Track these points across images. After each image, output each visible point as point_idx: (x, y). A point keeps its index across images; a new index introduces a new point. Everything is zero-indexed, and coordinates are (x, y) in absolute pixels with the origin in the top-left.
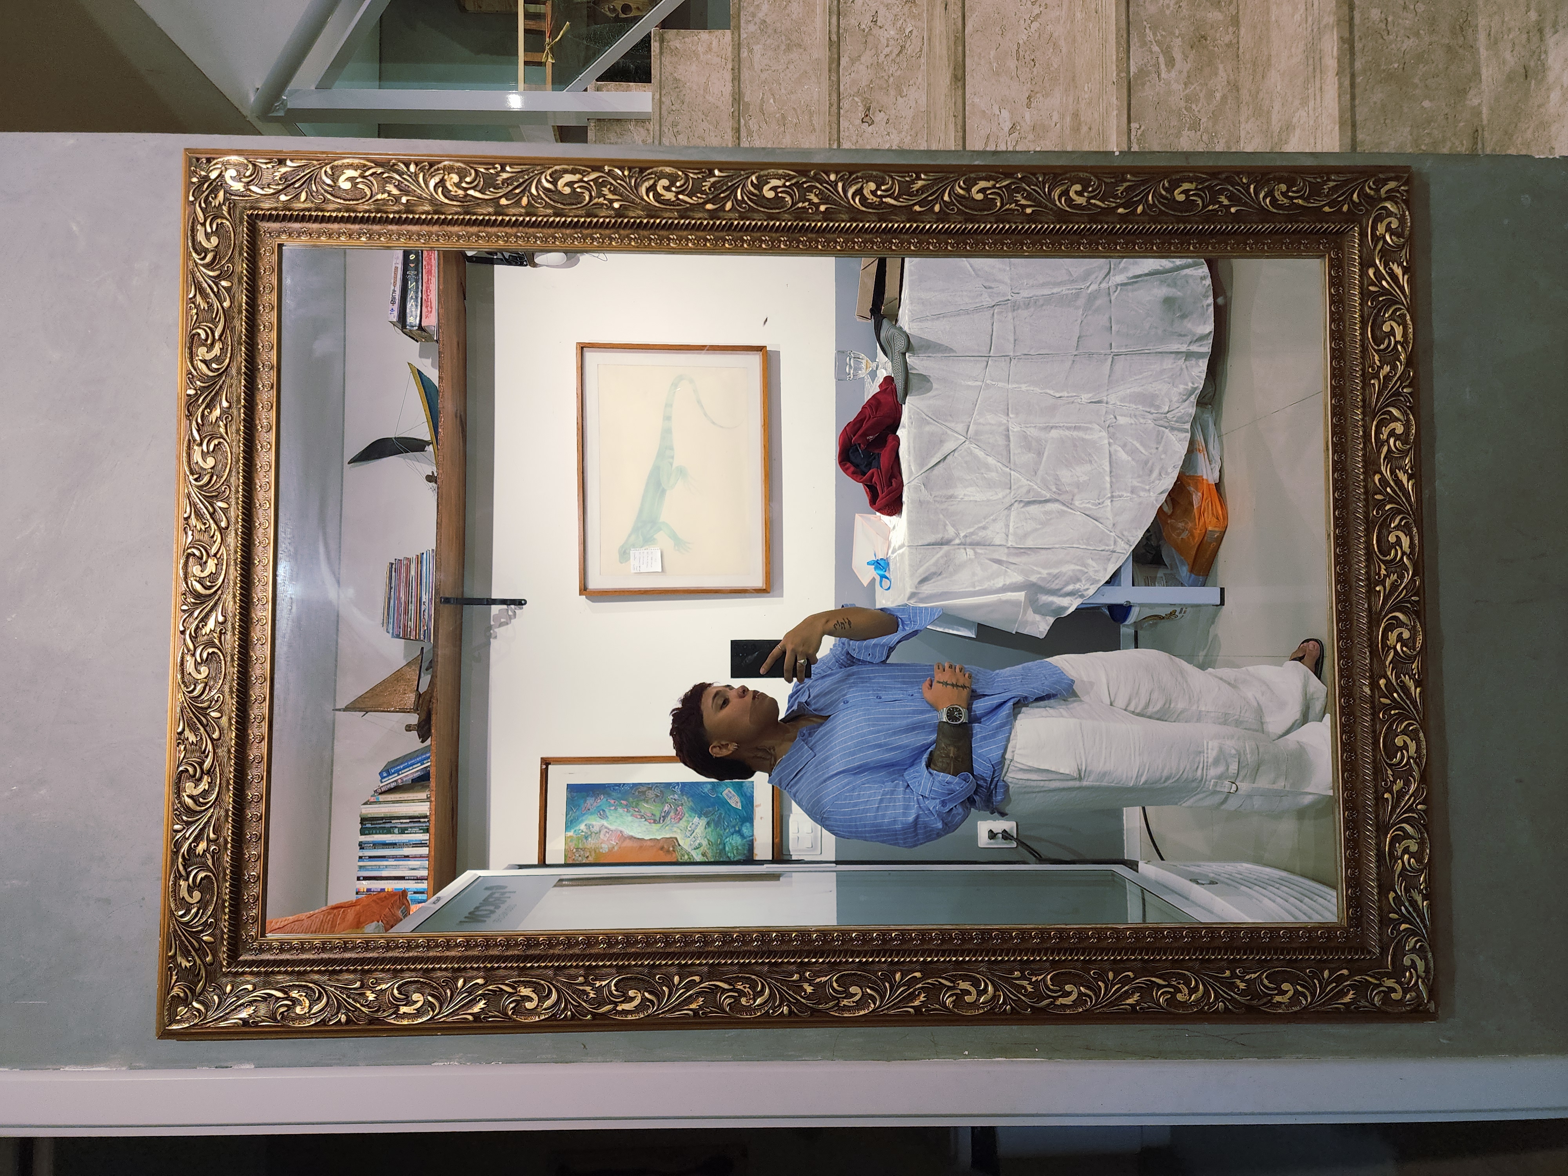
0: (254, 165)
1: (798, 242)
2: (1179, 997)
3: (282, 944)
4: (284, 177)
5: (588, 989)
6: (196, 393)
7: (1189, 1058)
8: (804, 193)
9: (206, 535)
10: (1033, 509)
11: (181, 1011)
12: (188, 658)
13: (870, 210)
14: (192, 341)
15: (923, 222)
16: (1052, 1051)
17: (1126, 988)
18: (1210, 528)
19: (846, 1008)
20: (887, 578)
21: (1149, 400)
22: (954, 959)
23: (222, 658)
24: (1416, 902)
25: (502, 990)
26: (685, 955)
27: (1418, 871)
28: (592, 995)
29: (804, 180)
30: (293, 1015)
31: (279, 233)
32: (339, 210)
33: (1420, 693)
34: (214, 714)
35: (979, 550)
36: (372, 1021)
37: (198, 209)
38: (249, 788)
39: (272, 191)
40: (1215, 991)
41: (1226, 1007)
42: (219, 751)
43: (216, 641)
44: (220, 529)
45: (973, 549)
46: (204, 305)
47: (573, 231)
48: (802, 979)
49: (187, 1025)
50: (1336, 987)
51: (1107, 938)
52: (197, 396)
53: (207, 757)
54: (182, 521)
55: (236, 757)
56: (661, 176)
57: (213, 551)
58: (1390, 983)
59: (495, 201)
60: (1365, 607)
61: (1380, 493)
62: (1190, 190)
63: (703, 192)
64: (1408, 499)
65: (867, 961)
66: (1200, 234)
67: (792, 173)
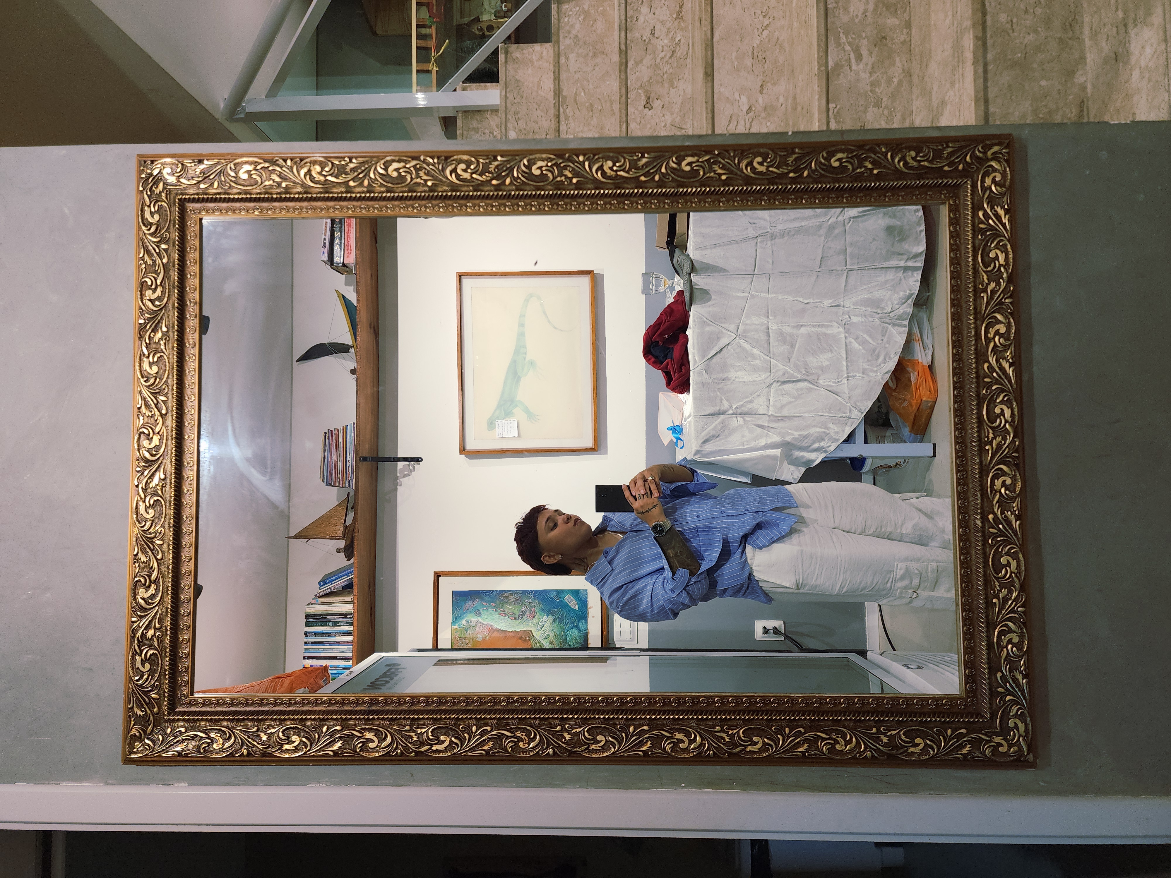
0: (182, 165)
1: (558, 205)
2: (838, 747)
4: (203, 172)
5: (412, 734)
6: (145, 323)
7: (846, 792)
8: (561, 170)
9: (152, 419)
10: (787, 386)
11: (137, 745)
12: (141, 503)
13: (609, 181)
14: (142, 286)
15: (646, 188)
16: (746, 785)
17: (799, 740)
18: (925, 399)
19: (595, 751)
20: (681, 440)
21: (875, 303)
22: (672, 717)
23: (163, 503)
24: (1018, 680)
25: (353, 734)
26: (480, 712)
27: (1018, 657)
28: (415, 739)
29: (561, 161)
30: (211, 749)
31: (200, 210)
32: (239, 193)
33: (1020, 525)
34: (159, 542)
35: (747, 418)
36: (265, 754)
37: (146, 196)
38: (182, 593)
39: (195, 182)
40: (865, 744)
41: (873, 755)
42: (162, 567)
43: (160, 492)
44: (161, 415)
45: (743, 418)
46: (150, 262)
47: (399, 203)
49: (141, 755)
50: (956, 742)
51: (784, 703)
52: (146, 324)
53: (153, 571)
54: (136, 410)
55: (172, 572)
56: (460, 162)
57: (157, 430)
58: (998, 739)
59: (346, 183)
60: (978, 461)
61: (988, 377)
62: (842, 159)
63: (489, 172)
64: (1010, 381)
65: (609, 717)
66: (851, 190)
67: (552, 156)
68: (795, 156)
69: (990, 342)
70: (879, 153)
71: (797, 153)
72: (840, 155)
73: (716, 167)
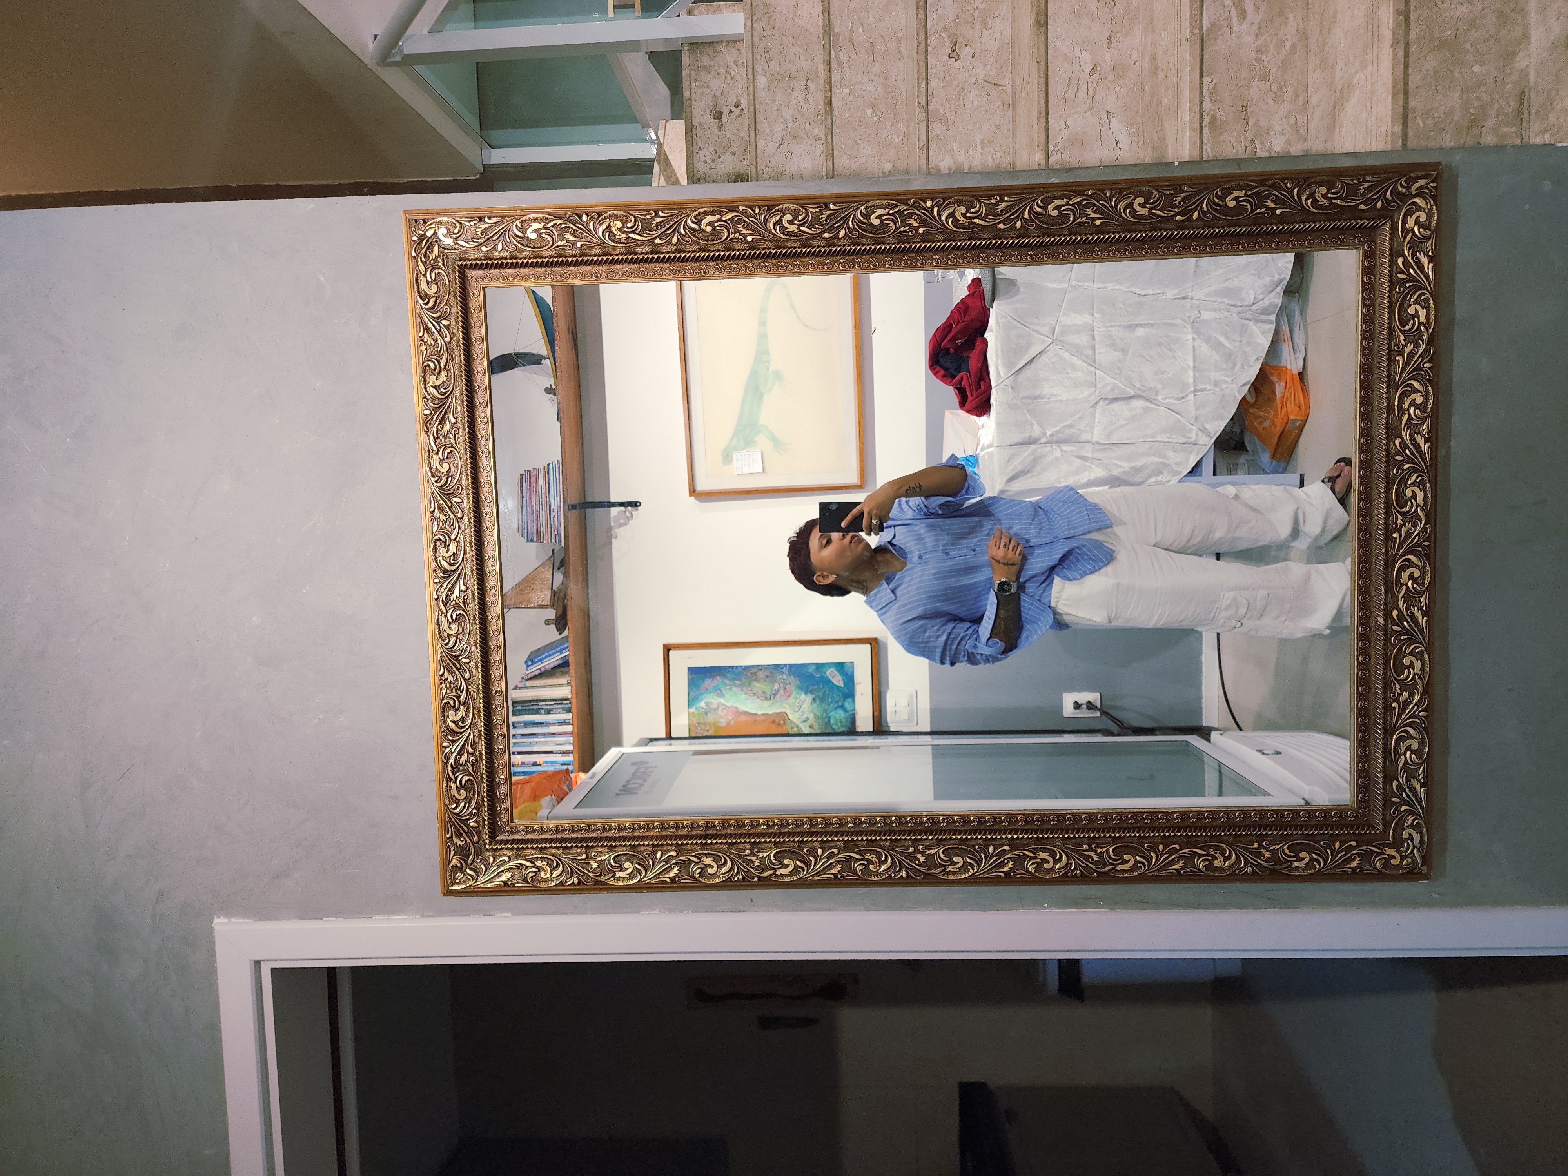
0: (460, 223)
1: (901, 261)
2: (1216, 863)
3: (527, 827)
4: (484, 232)
5: (754, 859)
6: (431, 413)
7: (1224, 909)
8: (905, 218)
9: (447, 524)
10: (1117, 406)
11: (459, 876)
12: (442, 618)
13: (961, 231)
14: (425, 371)
15: (1006, 238)
16: (1113, 904)
17: (1173, 857)
18: (1292, 417)
19: (952, 873)
21: (1234, 294)
22: (1035, 836)
23: (467, 617)
24: (1415, 789)
25: (689, 860)
26: (826, 834)
27: (1417, 764)
28: (757, 863)
29: (904, 207)
30: (539, 878)
31: (483, 278)
32: (529, 257)
33: (1426, 622)
34: (464, 660)
35: (1066, 449)
36: (597, 882)
37: (420, 263)
38: (494, 715)
39: (476, 244)
40: (1245, 859)
41: (1253, 871)
42: (470, 687)
43: (462, 605)
44: (457, 519)
45: (1060, 448)
46: (431, 342)
47: (715, 263)
48: (916, 851)
49: (464, 886)
50: (1345, 855)
51: (1158, 819)
52: (434, 416)
53: (462, 692)
54: (429, 514)
55: (483, 692)
56: (785, 212)
57: (453, 536)
58: (1390, 851)
59: (651, 241)
60: (1383, 551)
61: (1401, 455)
62: (1240, 197)
63: (820, 224)
64: (1424, 460)
65: (967, 838)
66: (1249, 234)
67: (894, 203)
68: (1183, 195)
69: (1404, 413)
70: (1284, 190)
71: (1186, 192)
72: (1236, 193)
73: (1089, 211)
